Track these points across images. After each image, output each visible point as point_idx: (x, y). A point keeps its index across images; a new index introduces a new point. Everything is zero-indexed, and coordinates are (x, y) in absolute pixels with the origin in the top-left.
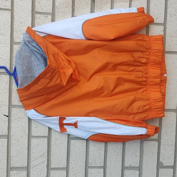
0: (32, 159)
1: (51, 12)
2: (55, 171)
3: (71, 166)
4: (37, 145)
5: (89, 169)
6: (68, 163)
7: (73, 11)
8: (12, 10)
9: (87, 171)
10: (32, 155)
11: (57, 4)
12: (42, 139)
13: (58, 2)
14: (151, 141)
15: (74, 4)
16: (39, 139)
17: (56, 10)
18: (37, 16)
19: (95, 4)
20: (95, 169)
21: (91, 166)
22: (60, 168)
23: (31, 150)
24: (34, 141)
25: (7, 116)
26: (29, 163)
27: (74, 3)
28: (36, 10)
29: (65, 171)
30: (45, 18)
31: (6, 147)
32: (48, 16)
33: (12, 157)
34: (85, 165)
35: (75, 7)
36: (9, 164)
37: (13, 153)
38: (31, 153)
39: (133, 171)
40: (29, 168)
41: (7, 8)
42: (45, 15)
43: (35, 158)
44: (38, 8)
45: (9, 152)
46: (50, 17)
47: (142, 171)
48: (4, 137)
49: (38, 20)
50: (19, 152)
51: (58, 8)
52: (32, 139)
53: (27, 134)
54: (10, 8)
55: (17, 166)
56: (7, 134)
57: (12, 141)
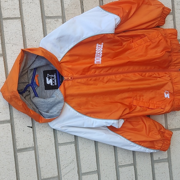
0: (62, 167)
1: (61, 15)
2: (86, 176)
3: (101, 168)
4: (65, 152)
5: (120, 169)
6: (99, 166)
7: (82, 11)
8: (21, 18)
9: (118, 171)
10: (62, 163)
11: (66, 6)
12: (69, 146)
13: (67, 4)
14: (176, 131)
15: (83, 5)
16: (67, 146)
17: (66, 12)
18: (48, 21)
19: (103, 2)
20: (126, 168)
21: (121, 165)
22: (91, 172)
23: (60, 158)
24: (61, 149)
25: (31, 127)
26: (59, 171)
27: (83, 3)
28: (46, 15)
29: (97, 174)
30: (56, 22)
31: (35, 159)
32: (59, 19)
33: (42, 169)
34: (115, 165)
35: (84, 7)
36: (40, 176)
37: (42, 164)
38: (61, 161)
39: (163, 163)
40: (61, 177)
41: (16, 16)
42: (55, 19)
43: (65, 166)
44: (47, 13)
45: (38, 164)
46: (60, 20)
47: (171, 162)
48: (31, 149)
49: (49, 25)
50: (48, 162)
51: (67, 10)
52: (59, 147)
53: (53, 143)
54: (20, 16)
55: (47, 177)
56: (33, 146)
57: (40, 152)
